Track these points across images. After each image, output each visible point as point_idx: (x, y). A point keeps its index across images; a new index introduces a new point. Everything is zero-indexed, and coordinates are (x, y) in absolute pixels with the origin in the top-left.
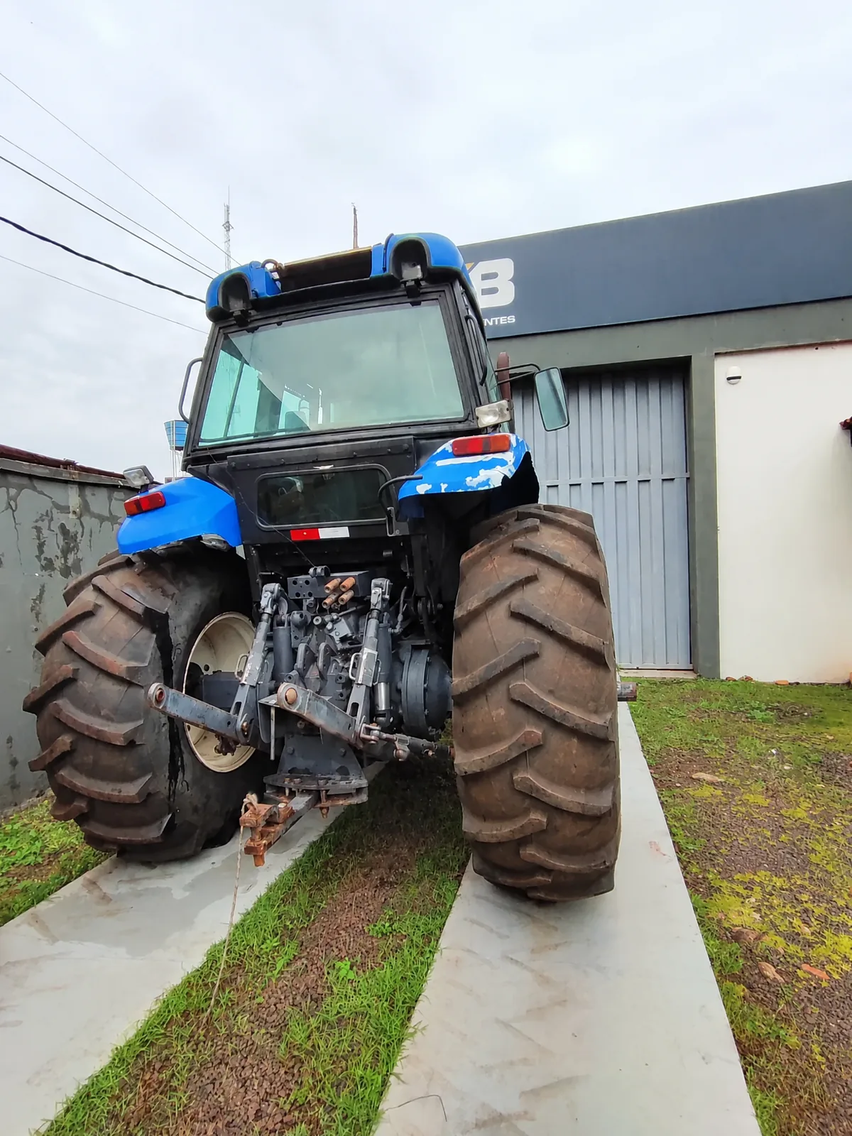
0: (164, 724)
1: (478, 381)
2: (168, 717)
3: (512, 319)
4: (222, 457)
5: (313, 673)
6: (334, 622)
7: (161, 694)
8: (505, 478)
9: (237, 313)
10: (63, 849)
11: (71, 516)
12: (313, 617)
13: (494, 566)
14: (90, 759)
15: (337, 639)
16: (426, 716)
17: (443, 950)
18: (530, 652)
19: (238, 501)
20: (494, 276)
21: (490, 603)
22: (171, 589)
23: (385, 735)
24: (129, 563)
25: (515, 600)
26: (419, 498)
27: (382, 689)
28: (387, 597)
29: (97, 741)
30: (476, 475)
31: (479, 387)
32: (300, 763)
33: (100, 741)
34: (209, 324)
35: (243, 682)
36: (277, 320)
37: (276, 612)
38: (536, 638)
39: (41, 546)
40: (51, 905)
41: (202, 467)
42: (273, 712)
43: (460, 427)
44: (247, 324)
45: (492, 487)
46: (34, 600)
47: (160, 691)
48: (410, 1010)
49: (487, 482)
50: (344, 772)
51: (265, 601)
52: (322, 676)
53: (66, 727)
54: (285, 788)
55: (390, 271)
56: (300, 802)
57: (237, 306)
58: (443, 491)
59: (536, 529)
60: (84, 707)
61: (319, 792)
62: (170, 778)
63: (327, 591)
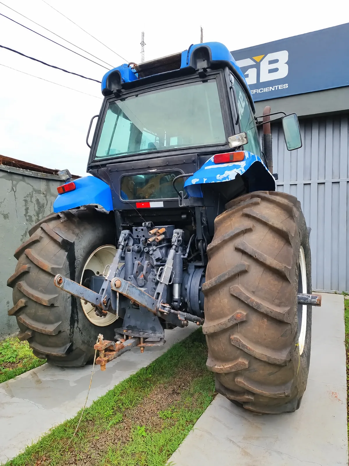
0: (69, 297)
1: (235, 122)
2: (71, 295)
3: (286, 86)
4: (104, 166)
5: (141, 277)
6: (154, 251)
7: (60, 280)
8: (238, 174)
9: (115, 91)
10: (25, 357)
11: (42, 195)
12: (144, 248)
13: (231, 223)
14: (33, 311)
15: (154, 259)
16: (199, 304)
17: (194, 430)
18: (243, 268)
19: (111, 187)
20: (276, 61)
21: (225, 242)
22: (77, 231)
23: (172, 311)
24: (58, 217)
25: (238, 242)
26: (193, 185)
27: (176, 287)
28: (180, 238)
29: (36, 302)
30: (223, 173)
31: (235, 125)
32: (133, 323)
33: (38, 303)
34: (102, 98)
35: (106, 279)
36: (136, 93)
37: (127, 245)
38: (246, 262)
39: (27, 209)
40: (15, 381)
41: (95, 170)
42: (118, 294)
43: (222, 148)
44: (120, 96)
45: (230, 180)
46: (22, 236)
47: (60, 278)
48: (169, 455)
49: (227, 177)
50: (154, 330)
51: (121, 239)
52: (145, 278)
53: (23, 295)
54: (124, 335)
55: (190, 64)
56: (129, 343)
57: (114, 88)
58: (204, 182)
59: (257, 204)
60: (31, 286)
61: (139, 338)
62: (71, 325)
63: (150, 235)
